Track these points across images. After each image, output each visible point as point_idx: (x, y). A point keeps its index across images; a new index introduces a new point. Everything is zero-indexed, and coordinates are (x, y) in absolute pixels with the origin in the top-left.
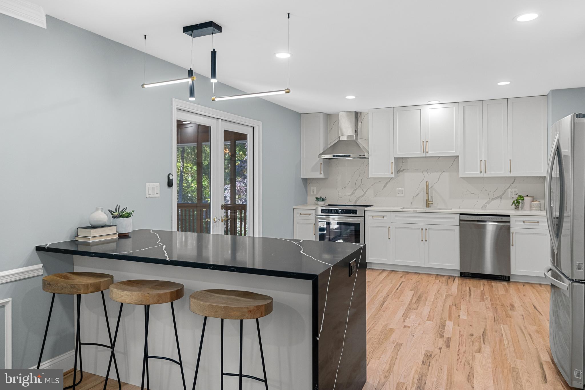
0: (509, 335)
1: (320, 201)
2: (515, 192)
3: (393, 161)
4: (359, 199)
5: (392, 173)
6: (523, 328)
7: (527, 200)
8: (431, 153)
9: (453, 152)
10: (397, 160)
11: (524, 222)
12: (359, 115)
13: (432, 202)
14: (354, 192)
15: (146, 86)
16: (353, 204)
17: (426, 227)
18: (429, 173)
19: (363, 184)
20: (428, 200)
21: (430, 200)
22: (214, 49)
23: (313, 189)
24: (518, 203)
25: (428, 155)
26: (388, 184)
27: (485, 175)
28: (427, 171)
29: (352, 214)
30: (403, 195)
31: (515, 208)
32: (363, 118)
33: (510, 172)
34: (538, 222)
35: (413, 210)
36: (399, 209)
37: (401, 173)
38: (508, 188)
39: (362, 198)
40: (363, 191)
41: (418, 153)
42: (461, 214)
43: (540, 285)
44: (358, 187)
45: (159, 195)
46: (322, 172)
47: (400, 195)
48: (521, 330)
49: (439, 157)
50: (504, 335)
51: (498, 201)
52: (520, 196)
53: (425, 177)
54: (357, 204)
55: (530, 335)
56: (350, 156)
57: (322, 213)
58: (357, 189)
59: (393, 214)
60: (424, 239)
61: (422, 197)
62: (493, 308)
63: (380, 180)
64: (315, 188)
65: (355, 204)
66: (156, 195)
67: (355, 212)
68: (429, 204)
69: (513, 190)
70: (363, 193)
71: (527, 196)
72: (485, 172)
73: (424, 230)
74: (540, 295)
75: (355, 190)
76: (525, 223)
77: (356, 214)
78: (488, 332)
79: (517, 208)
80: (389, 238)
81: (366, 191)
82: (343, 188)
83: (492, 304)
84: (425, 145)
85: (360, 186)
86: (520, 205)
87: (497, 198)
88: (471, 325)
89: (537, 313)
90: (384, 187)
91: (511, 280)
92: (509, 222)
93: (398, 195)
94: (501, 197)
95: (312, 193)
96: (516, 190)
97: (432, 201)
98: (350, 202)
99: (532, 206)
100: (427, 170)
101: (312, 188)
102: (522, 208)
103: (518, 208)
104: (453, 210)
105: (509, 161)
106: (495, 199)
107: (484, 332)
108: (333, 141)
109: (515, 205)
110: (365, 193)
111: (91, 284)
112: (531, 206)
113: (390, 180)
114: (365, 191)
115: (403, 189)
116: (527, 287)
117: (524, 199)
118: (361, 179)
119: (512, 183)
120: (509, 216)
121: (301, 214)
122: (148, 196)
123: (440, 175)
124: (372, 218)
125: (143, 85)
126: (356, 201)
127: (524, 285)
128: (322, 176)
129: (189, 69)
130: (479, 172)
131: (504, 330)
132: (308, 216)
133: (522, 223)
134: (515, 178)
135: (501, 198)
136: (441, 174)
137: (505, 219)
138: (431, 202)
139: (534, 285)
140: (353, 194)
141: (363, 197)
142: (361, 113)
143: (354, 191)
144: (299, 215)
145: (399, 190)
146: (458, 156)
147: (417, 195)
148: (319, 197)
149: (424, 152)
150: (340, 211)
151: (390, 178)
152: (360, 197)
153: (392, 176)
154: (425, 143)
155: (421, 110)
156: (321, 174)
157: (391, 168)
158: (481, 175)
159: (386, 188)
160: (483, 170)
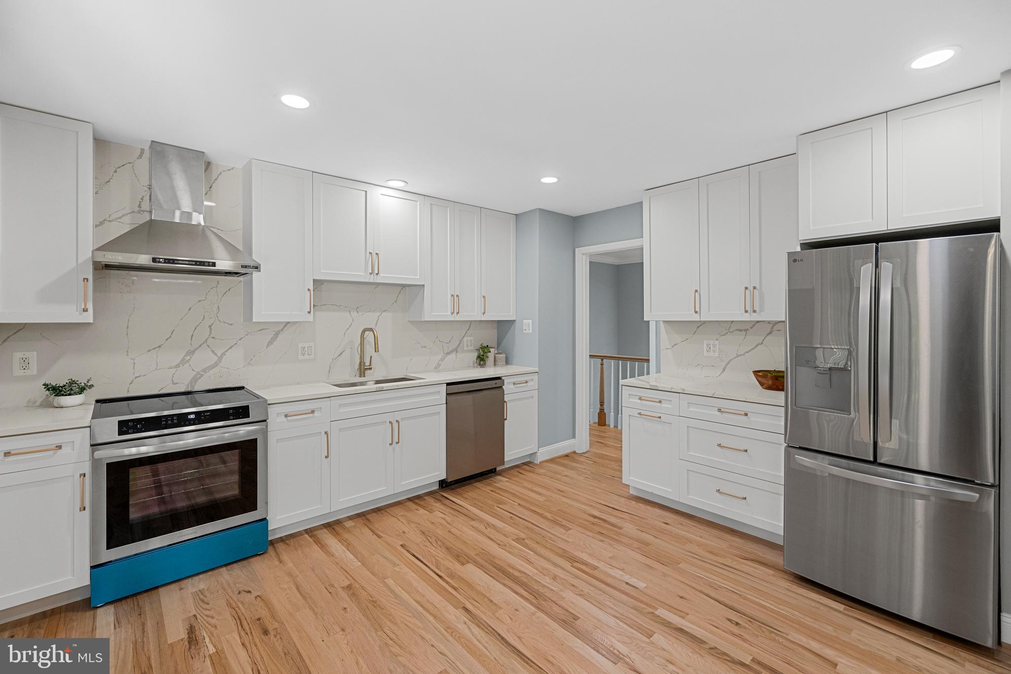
3: (312, 286)
4: (203, 375)
5: (309, 313)
9: (416, 279)
13: (370, 367)
14: (188, 358)
16: (183, 391)
17: (398, 416)
18: (360, 314)
19: (214, 338)
20: (362, 363)
21: (367, 364)
23: (24, 360)
24: (483, 357)
25: (379, 280)
26: (280, 337)
27: (456, 318)
28: (357, 309)
30: (312, 357)
32: (214, 177)
33: (484, 314)
34: (526, 382)
38: (464, 337)
39: (211, 371)
40: (216, 354)
41: (361, 275)
42: (448, 384)
44: (200, 346)
46: (90, 306)
47: (307, 357)
51: (453, 355)
52: (482, 348)
53: (353, 320)
57: (123, 433)
58: (196, 349)
59: (336, 402)
61: (351, 358)
63: (265, 326)
64: (32, 356)
65: (189, 389)
67: (242, 412)
68: (364, 370)
70: (216, 358)
71: (488, 346)
72: (459, 313)
73: (395, 424)
75: (191, 353)
77: (249, 415)
80: (327, 457)
81: (224, 354)
82: (149, 351)
85: (206, 341)
87: (452, 352)
90: (270, 343)
91: (497, 469)
92: (502, 387)
93: (301, 357)
94: (456, 350)
95: (18, 373)
96: (472, 338)
97: (370, 365)
100: (358, 307)
101: (18, 355)
105: (483, 298)
106: (449, 353)
108: (113, 217)
109: (480, 361)
110: (221, 358)
113: (285, 326)
114: (219, 355)
115: (312, 344)
119: (468, 330)
120: (499, 378)
121: (7, 454)
123: (379, 317)
124: (285, 419)
126: (195, 380)
127: (520, 473)
128: (89, 318)
130: (449, 313)
133: (514, 386)
135: (456, 352)
136: (380, 315)
137: (498, 383)
138: (368, 367)
140: (183, 362)
141: (216, 370)
143: (186, 356)
145: (303, 348)
146: (424, 286)
147: (339, 355)
148: (61, 381)
149: (371, 274)
150: (192, 416)
151: (288, 323)
152: (205, 371)
153: (310, 318)
154: (375, 256)
155: (366, 192)
156: (85, 310)
157: (307, 299)
158: (452, 318)
159: (276, 343)
160: (455, 311)
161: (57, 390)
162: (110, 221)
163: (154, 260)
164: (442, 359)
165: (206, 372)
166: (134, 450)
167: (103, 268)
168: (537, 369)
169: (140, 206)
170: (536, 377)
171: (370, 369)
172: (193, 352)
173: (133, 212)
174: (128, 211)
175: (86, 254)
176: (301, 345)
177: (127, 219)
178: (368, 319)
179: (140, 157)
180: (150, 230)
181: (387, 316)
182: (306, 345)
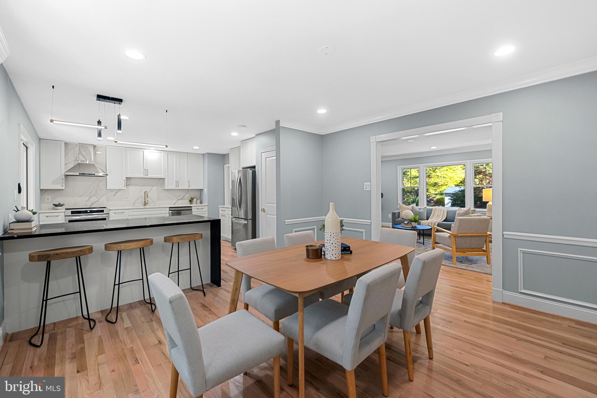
1: (59, 206)
2: (188, 196)
3: (125, 179)
4: (94, 204)
5: (125, 186)
7: (195, 199)
8: (150, 176)
9: (162, 176)
10: (128, 179)
11: (197, 209)
12: (95, 146)
14: (90, 199)
15: (54, 122)
18: (145, 187)
19: (97, 194)
20: (145, 202)
21: (147, 202)
22: (120, 114)
23: (48, 198)
24: (191, 201)
25: (148, 177)
26: (117, 193)
27: (178, 188)
28: (144, 186)
29: (100, 213)
30: (128, 200)
32: (98, 149)
33: (189, 187)
34: (202, 208)
36: (131, 208)
37: (127, 187)
38: (185, 194)
39: (96, 203)
41: (142, 176)
42: (170, 208)
44: (93, 196)
46: (64, 185)
47: (126, 200)
49: (151, 178)
51: (181, 201)
52: (192, 198)
53: (142, 189)
54: (92, 207)
56: (95, 174)
57: (72, 214)
59: (130, 211)
61: (141, 200)
63: (113, 190)
64: (50, 197)
65: (90, 207)
67: (103, 211)
68: (145, 204)
69: (188, 195)
79: (191, 204)
81: (100, 198)
82: (79, 197)
85: (95, 194)
87: (180, 199)
90: (114, 195)
92: (191, 210)
93: (124, 200)
94: (182, 199)
95: (46, 201)
96: (189, 195)
97: (148, 202)
98: (86, 206)
99: (197, 202)
101: (46, 197)
104: (163, 206)
105: (189, 183)
108: (69, 162)
110: (99, 199)
114: (99, 198)
115: (128, 196)
118: (96, 190)
119: (187, 192)
120: (191, 207)
121: (47, 217)
123: (151, 188)
124: (115, 214)
126: (92, 205)
128: (63, 188)
129: (98, 121)
130: (175, 186)
132: (56, 217)
133: (196, 210)
134: (188, 189)
137: (190, 208)
140: (88, 200)
141: (98, 202)
144: (45, 217)
145: (125, 197)
146: (165, 178)
147: (138, 199)
148: (57, 204)
149: (145, 175)
150: (89, 211)
151: (120, 189)
154: (146, 170)
155: (143, 151)
156: (63, 186)
157: (124, 183)
158: (176, 188)
159: (116, 195)
160: (177, 186)
161: (56, 205)
162: (68, 163)
163: (79, 174)
164: (176, 202)
166: (75, 218)
167: (66, 176)
168: (207, 205)
169: (76, 159)
170: (207, 207)
171: (148, 204)
172: (91, 197)
174: (73, 160)
175: (63, 172)
176: (124, 196)
177: (73, 163)
178: (147, 189)
179: (76, 146)
180: (79, 165)
181: (155, 188)
182: (126, 196)
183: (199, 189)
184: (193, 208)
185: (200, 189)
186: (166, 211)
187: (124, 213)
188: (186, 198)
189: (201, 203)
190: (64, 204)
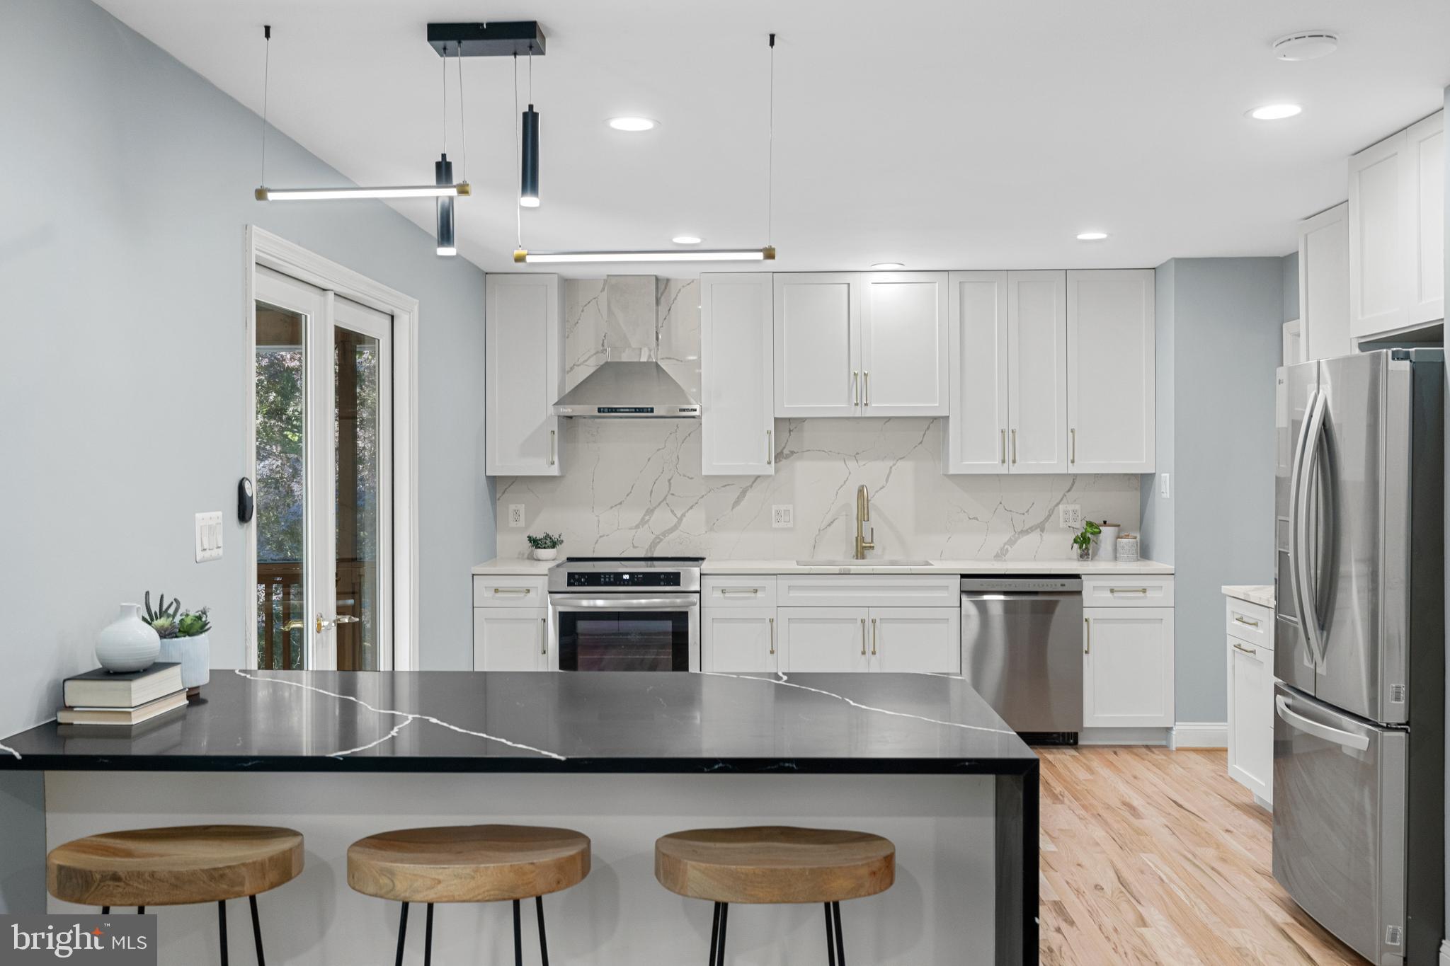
0: (1174, 877)
1: (545, 548)
2: (1075, 512)
3: (772, 429)
4: (661, 540)
5: (769, 462)
6: (1190, 856)
7: (1107, 532)
8: (878, 407)
9: (934, 408)
10: (786, 426)
11: (1112, 591)
12: (662, 287)
13: (872, 545)
14: (647, 518)
15: (271, 196)
16: (643, 556)
17: (874, 614)
18: (861, 463)
19: (673, 494)
20: (860, 539)
21: (867, 538)
22: (531, 107)
23: (516, 512)
24: (1085, 543)
25: (869, 413)
26: (749, 495)
27: (1014, 470)
28: (856, 456)
29: (664, 585)
30: (790, 525)
31: (1081, 556)
32: (673, 296)
33: (1073, 462)
34: (1144, 591)
35: (840, 569)
36: (792, 566)
37: (784, 462)
38: (1058, 504)
39: (670, 536)
40: (675, 515)
41: (840, 406)
42: (963, 576)
43: (1147, 747)
44: (659, 504)
45: (220, 551)
46: (556, 459)
47: (782, 525)
48: (1188, 860)
49: (889, 419)
50: (1164, 878)
51: (1034, 537)
52: (1090, 524)
53: (850, 473)
54: (655, 555)
55: (1213, 869)
56: (652, 410)
57: (570, 584)
58: (655, 508)
59: (784, 582)
60: (869, 649)
61: (845, 529)
62: (1093, 815)
63: (725, 481)
64: (522, 508)
65: (649, 555)
66: (216, 553)
67: (674, 579)
68: (862, 549)
69: (1071, 508)
70: (675, 520)
71: (1105, 522)
72: (1014, 462)
73: (869, 624)
74: (1168, 775)
75: (650, 512)
76: (1116, 594)
77: (678, 584)
78: (1127, 875)
79: (1084, 555)
80: (772, 652)
81: (683, 515)
82: (612, 507)
83: (1084, 807)
84: (860, 382)
85: (665, 499)
86: (1092, 545)
87: (1032, 529)
88: (1079, 865)
89: (1192, 817)
90: (737, 503)
91: (1080, 743)
92: (1079, 593)
93: (775, 525)
94: (1041, 527)
95: (513, 524)
96: (1077, 507)
97: (872, 541)
98: (634, 547)
99: (1119, 549)
100: (857, 454)
101: (512, 507)
102: (1095, 554)
103: (1087, 554)
104: (937, 566)
105: (1070, 434)
106: (1025, 532)
107: (1119, 878)
108: (581, 360)
109: (1081, 547)
110: (680, 520)
111: (271, 859)
112: (1115, 550)
113: (755, 481)
114: (679, 516)
115: (790, 507)
116: (1125, 756)
117: (1100, 532)
118: (669, 480)
119: (1069, 491)
120: (1077, 576)
121: (496, 591)
122: (200, 555)
123: (891, 468)
124: (722, 595)
125: (261, 194)
126: (654, 544)
127: (1115, 753)
128: (554, 471)
129: (440, 159)
130: (997, 461)
131: (1156, 866)
132: (522, 595)
133: (1108, 594)
134: (1075, 476)
135: (1042, 530)
136: (894, 465)
137: (1070, 585)
138: (868, 545)
139: (1135, 750)
140: (643, 522)
141: (672, 536)
142: (668, 280)
143: (645, 515)
144: (490, 594)
145: (778, 512)
146: (949, 416)
147: (829, 525)
148: (540, 535)
149: (857, 404)
150: (626, 577)
151: (759, 476)
152: (665, 534)
153: (771, 470)
154: (860, 379)
155: (849, 284)
156: (553, 463)
157: (766, 446)
158: (1003, 470)
159: (743, 503)
160: (1009, 457)
161: (536, 543)
162: (578, 365)
163: (599, 410)
164: (1011, 542)
165: (664, 536)
167: (564, 421)
168: (1170, 567)
170: (1169, 584)
171: (871, 550)
172: (653, 511)
173: (597, 352)
174: (593, 352)
175: (553, 403)
176: (775, 509)
178: (869, 472)
180: (611, 372)
181: (906, 467)
182: (782, 508)
183: (1132, 475)
184: (1088, 585)
185: (1142, 475)
186: (944, 594)
187: (759, 594)
188: (1062, 525)
189: (1144, 552)
190: (561, 538)
